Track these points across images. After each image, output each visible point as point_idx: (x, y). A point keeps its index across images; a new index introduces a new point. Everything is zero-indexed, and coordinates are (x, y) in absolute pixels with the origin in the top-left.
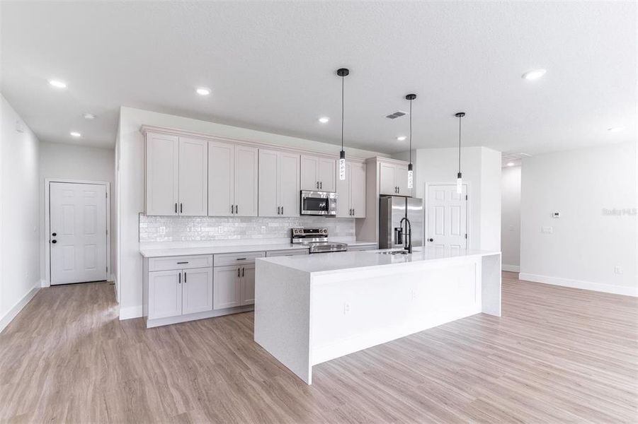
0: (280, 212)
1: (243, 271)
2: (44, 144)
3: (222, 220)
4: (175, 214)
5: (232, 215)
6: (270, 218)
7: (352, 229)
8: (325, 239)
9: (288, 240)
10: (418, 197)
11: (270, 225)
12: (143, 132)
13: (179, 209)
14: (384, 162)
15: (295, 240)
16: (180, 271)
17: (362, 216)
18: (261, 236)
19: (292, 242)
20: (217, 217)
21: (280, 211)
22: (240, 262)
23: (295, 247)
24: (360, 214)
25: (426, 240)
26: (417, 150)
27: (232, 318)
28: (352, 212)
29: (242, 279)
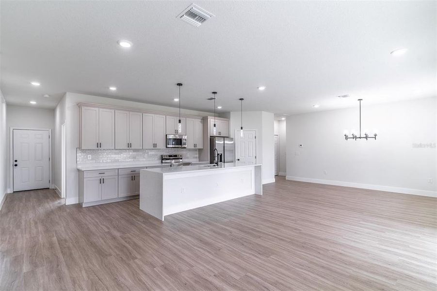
1: (134, 177)
2: (9, 106)
3: (123, 151)
4: (96, 148)
5: (128, 148)
6: (150, 149)
7: (196, 154)
8: (181, 160)
10: (231, 137)
11: (150, 153)
12: (79, 106)
13: (99, 146)
14: (212, 119)
15: (163, 161)
16: (101, 178)
17: (201, 147)
18: (144, 159)
19: (162, 162)
20: (120, 149)
21: (155, 145)
22: (133, 172)
23: (163, 164)
24: (200, 146)
25: (236, 160)
26: (231, 112)
27: (128, 201)
28: (195, 145)
29: (134, 181)
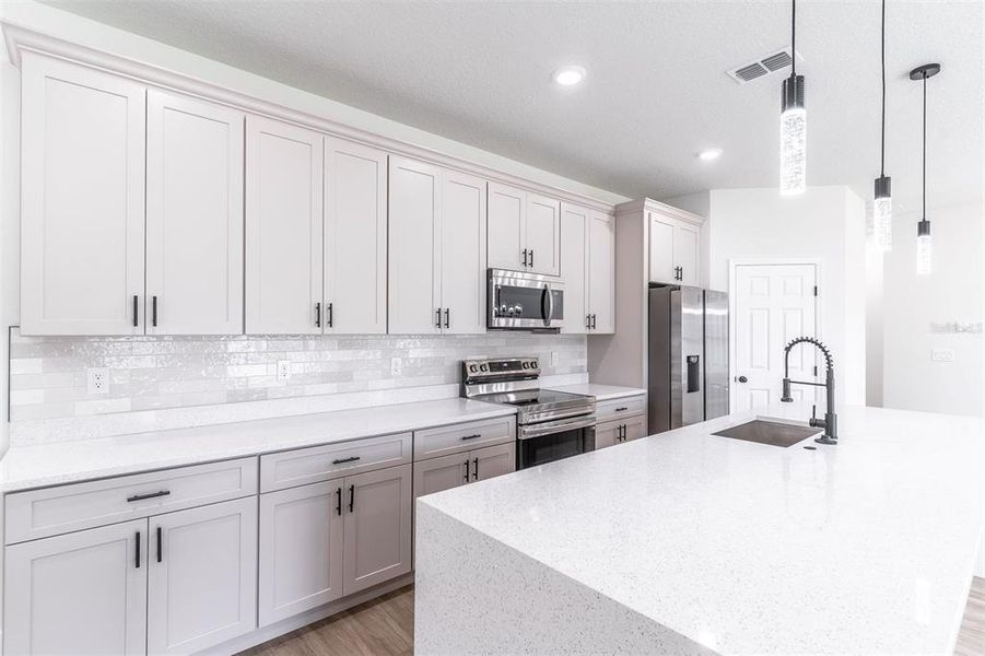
0: (443, 322)
1: (351, 496)
3: (291, 343)
5: (318, 331)
7: (581, 357)
9: (454, 388)
11: (411, 354)
14: (659, 211)
15: (470, 391)
16: (141, 526)
17: (608, 329)
19: (463, 394)
20: (274, 336)
21: (442, 318)
22: (344, 468)
24: (604, 326)
25: (732, 380)
26: (711, 193)
28: (591, 322)
29: (349, 517)
